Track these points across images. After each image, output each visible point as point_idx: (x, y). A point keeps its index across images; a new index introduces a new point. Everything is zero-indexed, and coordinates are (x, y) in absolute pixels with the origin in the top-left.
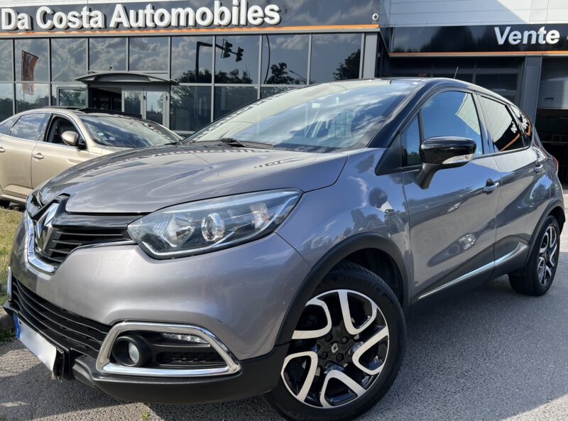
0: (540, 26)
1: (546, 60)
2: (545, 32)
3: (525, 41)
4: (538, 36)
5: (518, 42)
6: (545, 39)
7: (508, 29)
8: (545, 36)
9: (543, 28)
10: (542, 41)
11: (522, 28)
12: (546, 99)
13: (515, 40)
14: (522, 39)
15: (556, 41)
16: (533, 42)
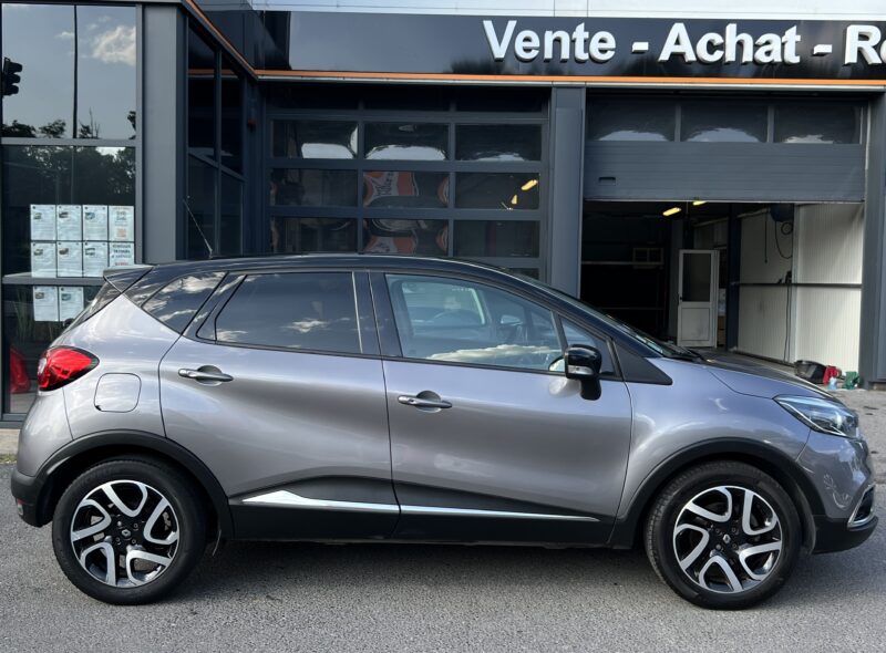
0: (578, 21)
1: (594, 94)
2: (587, 35)
3: (548, 54)
4: (573, 42)
5: (534, 54)
6: (587, 49)
7: (512, 25)
8: (587, 42)
9: (583, 25)
10: (581, 55)
11: (540, 25)
12: (601, 179)
13: (527, 50)
14: (541, 48)
15: (609, 55)
16: (565, 54)
